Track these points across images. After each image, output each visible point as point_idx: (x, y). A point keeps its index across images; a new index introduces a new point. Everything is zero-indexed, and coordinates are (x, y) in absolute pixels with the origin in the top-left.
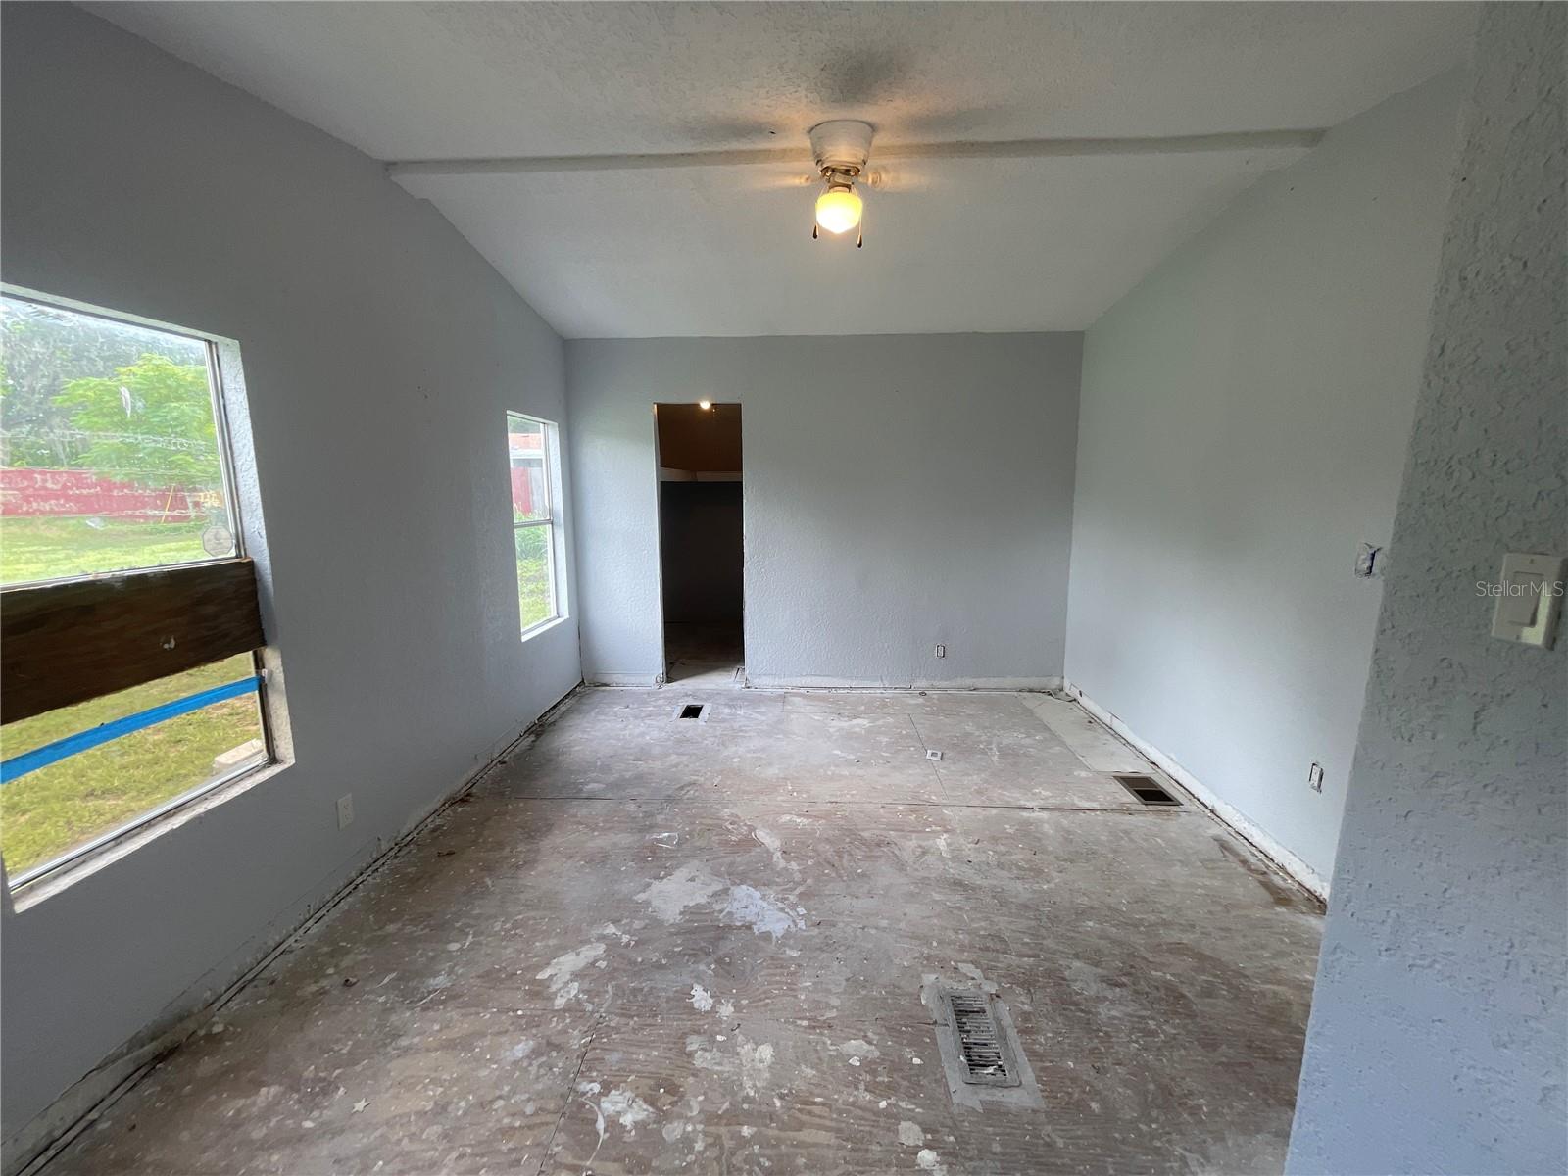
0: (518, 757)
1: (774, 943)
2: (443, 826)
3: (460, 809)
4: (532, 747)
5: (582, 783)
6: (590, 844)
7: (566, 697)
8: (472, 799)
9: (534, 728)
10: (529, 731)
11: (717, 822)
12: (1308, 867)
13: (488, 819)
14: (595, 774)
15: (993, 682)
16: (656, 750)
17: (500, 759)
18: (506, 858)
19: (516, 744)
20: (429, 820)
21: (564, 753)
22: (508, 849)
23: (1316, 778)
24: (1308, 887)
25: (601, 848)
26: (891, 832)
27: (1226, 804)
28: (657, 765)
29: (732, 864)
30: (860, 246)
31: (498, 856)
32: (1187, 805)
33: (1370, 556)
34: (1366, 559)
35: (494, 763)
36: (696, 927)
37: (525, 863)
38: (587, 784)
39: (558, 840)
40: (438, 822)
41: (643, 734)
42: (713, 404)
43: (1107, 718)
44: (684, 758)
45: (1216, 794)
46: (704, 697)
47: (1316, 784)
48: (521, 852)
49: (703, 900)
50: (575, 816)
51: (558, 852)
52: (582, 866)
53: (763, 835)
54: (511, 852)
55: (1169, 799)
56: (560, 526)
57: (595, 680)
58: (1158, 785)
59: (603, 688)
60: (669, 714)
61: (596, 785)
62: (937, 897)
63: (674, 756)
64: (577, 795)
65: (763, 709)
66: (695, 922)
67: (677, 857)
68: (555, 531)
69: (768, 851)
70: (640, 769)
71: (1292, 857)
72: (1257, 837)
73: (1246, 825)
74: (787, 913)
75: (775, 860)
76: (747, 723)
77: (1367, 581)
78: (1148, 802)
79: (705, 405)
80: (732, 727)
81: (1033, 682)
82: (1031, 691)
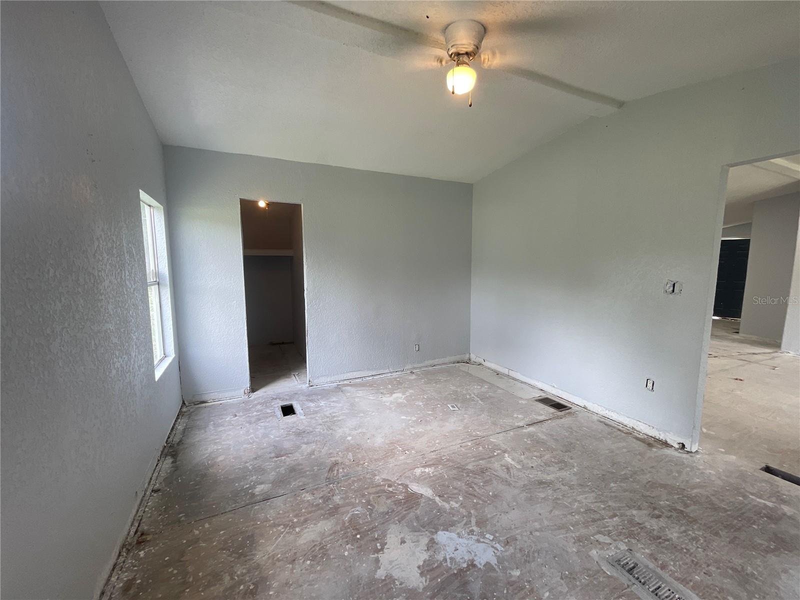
0: (168, 481)
1: (499, 571)
2: (134, 579)
3: (142, 554)
4: (176, 468)
5: (249, 488)
6: (301, 541)
7: (177, 418)
8: (149, 538)
9: (166, 451)
10: (164, 454)
11: (379, 488)
12: (649, 426)
13: (183, 554)
14: (254, 477)
15: (441, 361)
16: (287, 445)
17: (151, 488)
18: (232, 588)
19: (158, 469)
20: (113, 579)
21: (212, 466)
22: (227, 578)
23: (650, 385)
24: (651, 435)
25: (313, 541)
26: (480, 462)
27: (594, 403)
28: (297, 456)
29: (417, 518)
30: (470, 106)
31: (222, 589)
32: (574, 408)
33: (672, 285)
34: (670, 286)
35: (148, 493)
36: (442, 582)
37: (255, 584)
38: (253, 487)
39: (270, 549)
40: (125, 576)
41: (265, 435)
42: (268, 204)
43: (506, 371)
44: (313, 446)
45: (586, 400)
46: (288, 398)
47: (651, 388)
48: (243, 575)
49: (425, 556)
50: (267, 520)
51: (278, 560)
52: (311, 566)
53: (415, 488)
54: (232, 579)
55: (566, 407)
56: (165, 285)
57: (194, 400)
58: (554, 401)
59: (204, 405)
60: (273, 415)
61: (263, 486)
62: (542, 495)
63: (304, 446)
64: (253, 500)
65: (334, 399)
66: (438, 577)
67: (376, 527)
68: (161, 290)
69: (430, 499)
70: (287, 463)
71: (639, 423)
72: (614, 416)
73: (607, 412)
74: (483, 542)
75: (440, 504)
76: (332, 411)
77: (671, 296)
78: (560, 410)
79: (262, 204)
80: (325, 415)
81: (458, 358)
82: (458, 362)
